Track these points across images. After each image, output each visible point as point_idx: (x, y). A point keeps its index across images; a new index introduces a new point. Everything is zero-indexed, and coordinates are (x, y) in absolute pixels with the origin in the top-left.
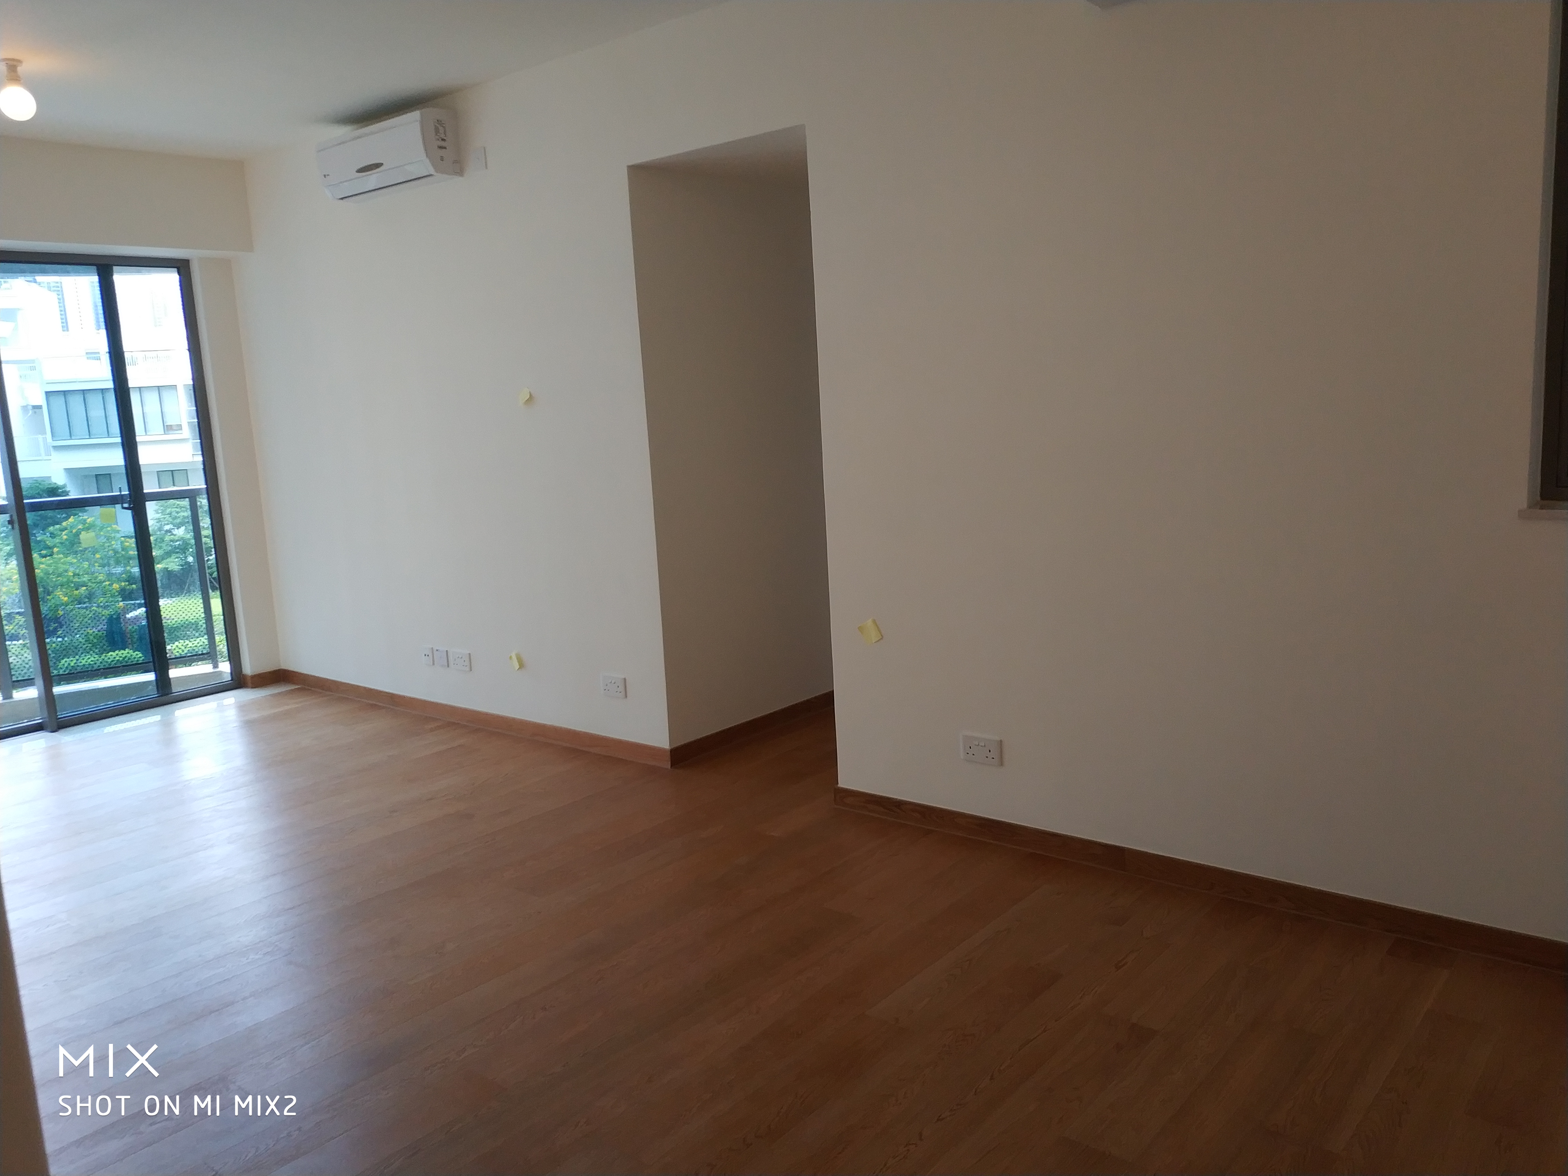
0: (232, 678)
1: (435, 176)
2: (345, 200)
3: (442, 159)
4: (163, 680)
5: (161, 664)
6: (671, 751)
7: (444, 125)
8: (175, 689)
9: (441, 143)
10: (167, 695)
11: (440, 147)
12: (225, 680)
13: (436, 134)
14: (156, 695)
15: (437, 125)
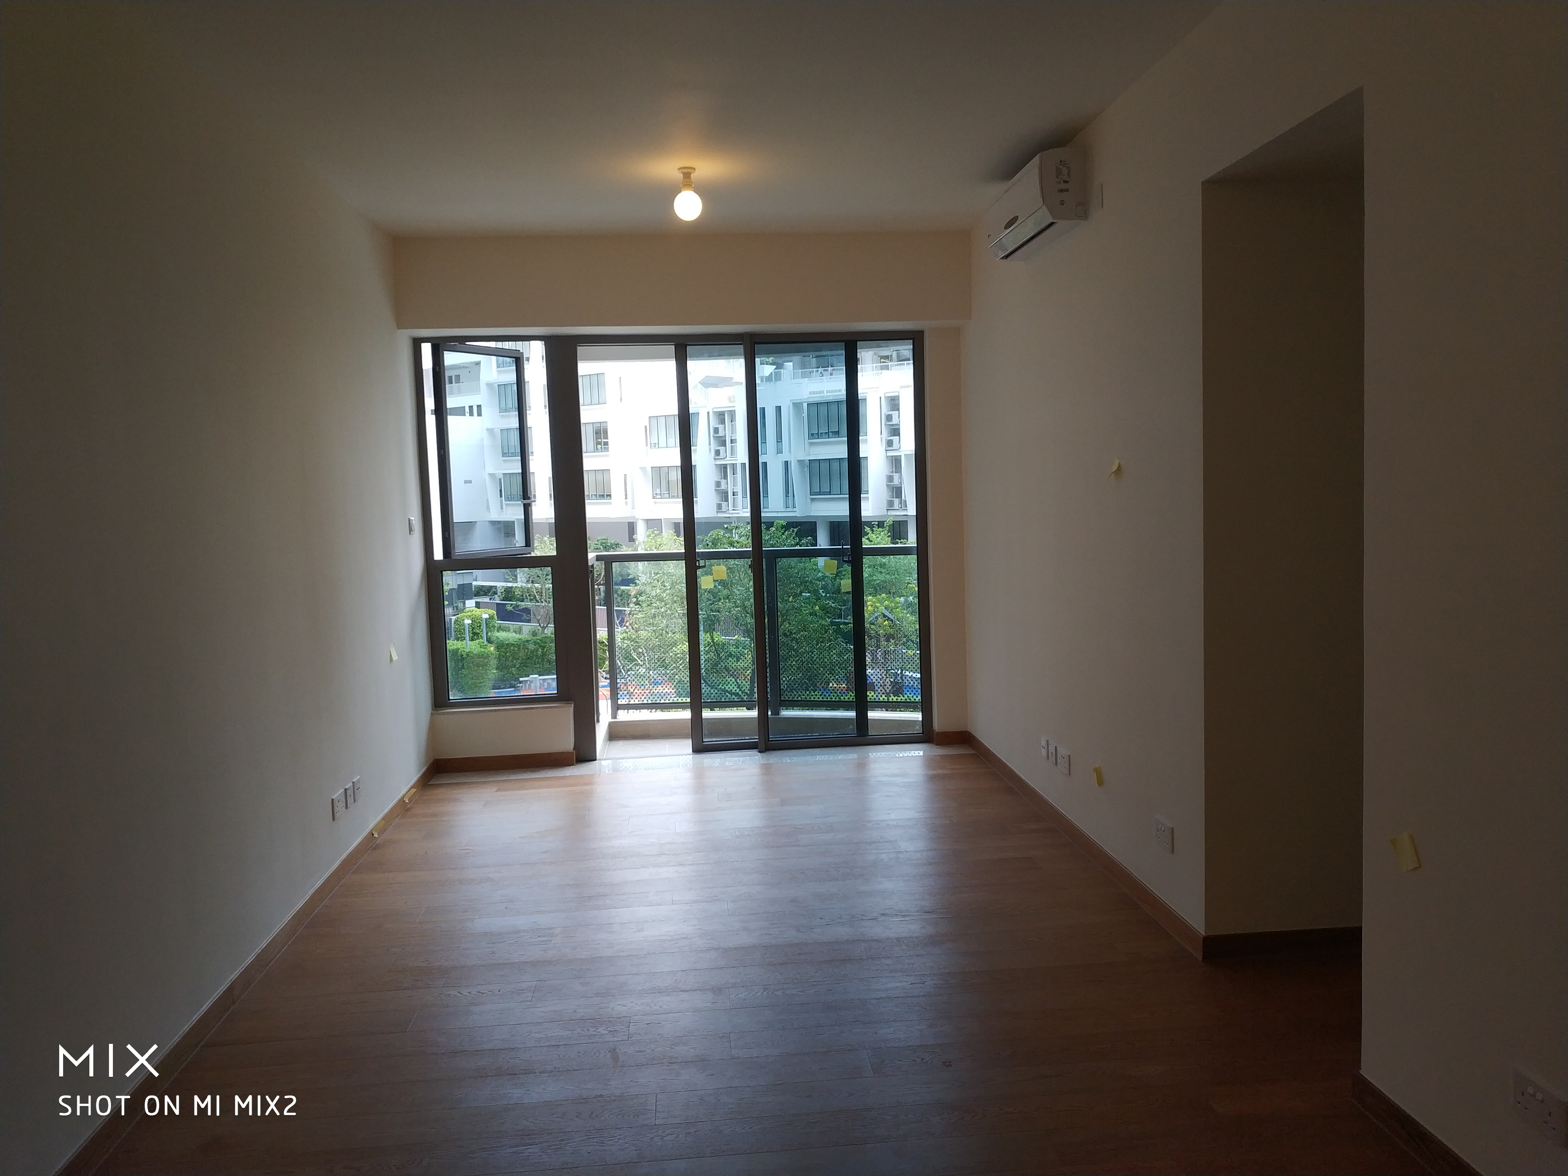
0: (922, 731)
1: (1056, 224)
2: (1007, 260)
3: (1062, 203)
4: (862, 721)
5: (862, 705)
6: (1206, 939)
7: (1068, 166)
8: (872, 732)
9: (1063, 186)
10: (863, 736)
11: (1062, 191)
12: (916, 732)
13: (1057, 177)
14: (855, 734)
15: (1059, 167)
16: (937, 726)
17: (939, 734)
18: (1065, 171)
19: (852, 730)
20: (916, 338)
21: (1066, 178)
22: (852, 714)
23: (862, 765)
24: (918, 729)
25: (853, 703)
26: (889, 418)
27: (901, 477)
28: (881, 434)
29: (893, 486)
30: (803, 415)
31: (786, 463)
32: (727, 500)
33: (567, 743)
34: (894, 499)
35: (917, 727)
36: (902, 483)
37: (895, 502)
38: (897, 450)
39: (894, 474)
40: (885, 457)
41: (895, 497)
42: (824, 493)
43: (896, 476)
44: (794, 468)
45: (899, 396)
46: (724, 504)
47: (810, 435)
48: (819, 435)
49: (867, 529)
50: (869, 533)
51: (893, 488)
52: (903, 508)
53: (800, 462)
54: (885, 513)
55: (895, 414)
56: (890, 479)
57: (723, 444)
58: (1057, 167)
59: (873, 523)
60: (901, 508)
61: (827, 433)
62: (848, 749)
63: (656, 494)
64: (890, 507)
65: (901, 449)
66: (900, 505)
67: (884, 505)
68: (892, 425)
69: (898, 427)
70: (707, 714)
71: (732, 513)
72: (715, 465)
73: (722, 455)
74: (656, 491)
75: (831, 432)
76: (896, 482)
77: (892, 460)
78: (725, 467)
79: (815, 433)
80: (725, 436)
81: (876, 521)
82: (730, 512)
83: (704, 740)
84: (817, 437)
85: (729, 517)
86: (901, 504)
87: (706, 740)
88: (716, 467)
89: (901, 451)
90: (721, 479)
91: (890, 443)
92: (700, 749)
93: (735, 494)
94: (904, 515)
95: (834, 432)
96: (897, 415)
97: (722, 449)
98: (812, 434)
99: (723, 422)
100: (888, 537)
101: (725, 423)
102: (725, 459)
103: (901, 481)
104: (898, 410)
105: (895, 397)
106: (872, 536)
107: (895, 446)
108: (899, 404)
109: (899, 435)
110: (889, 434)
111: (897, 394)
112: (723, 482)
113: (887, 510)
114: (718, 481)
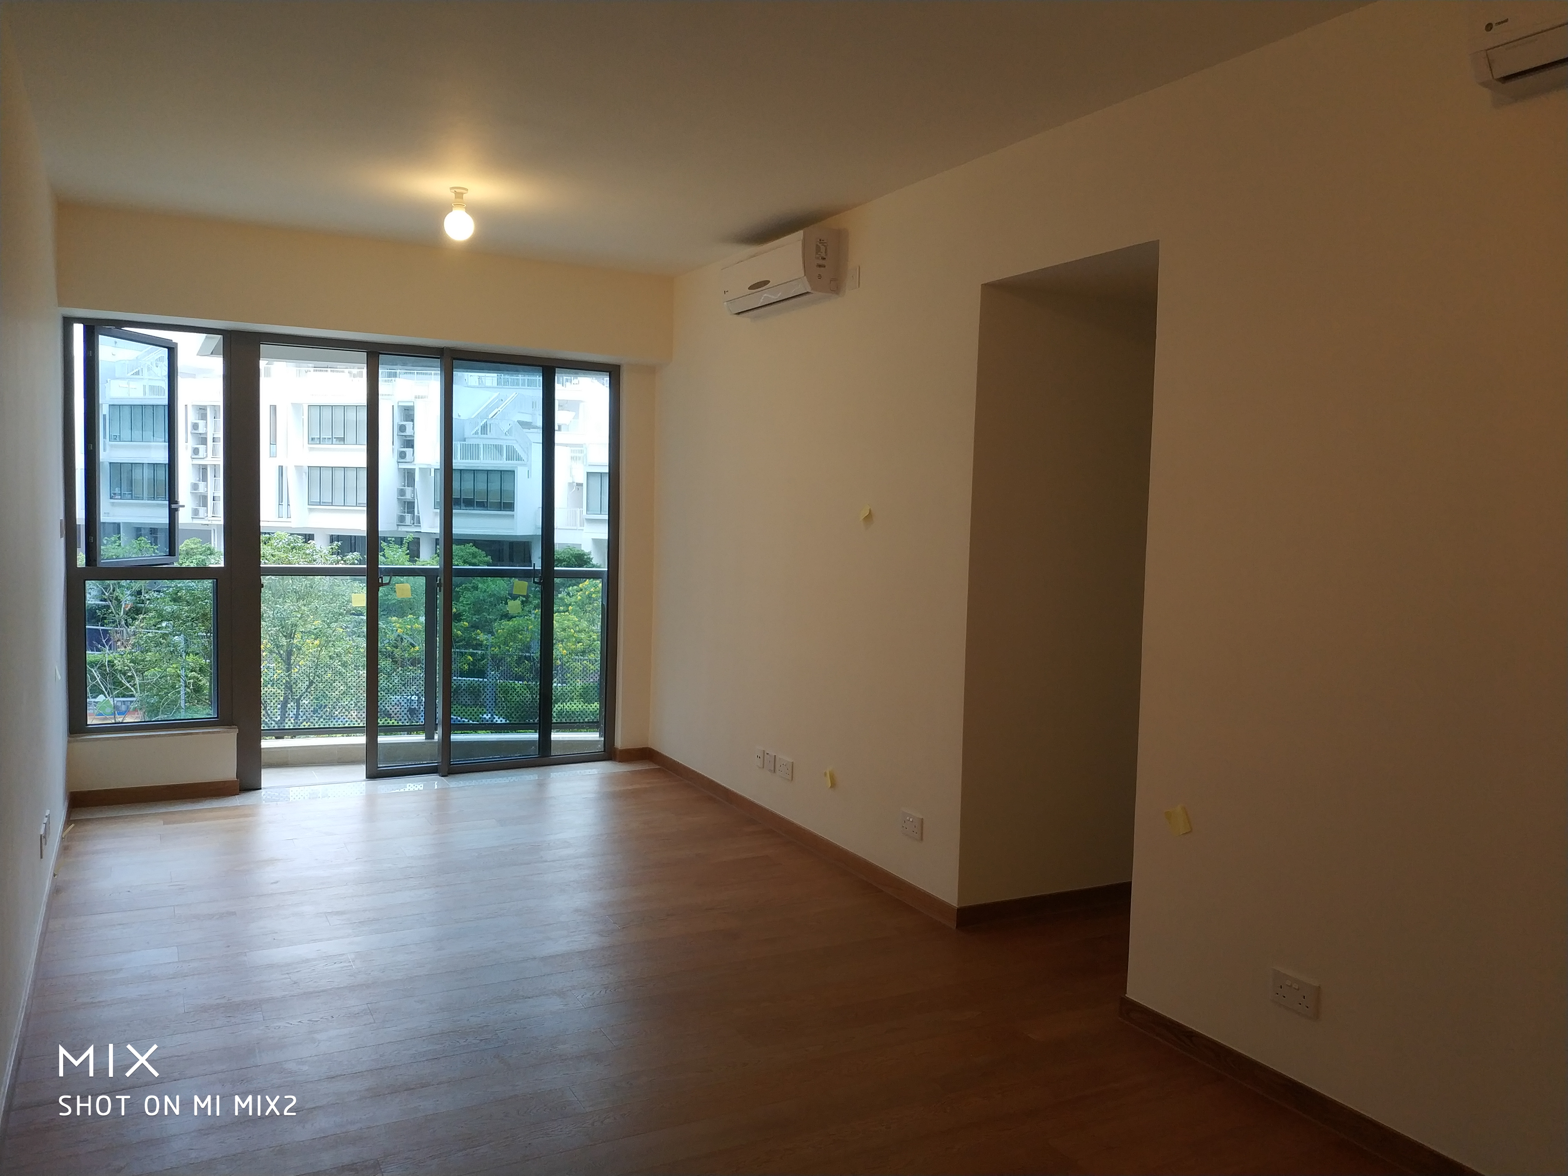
0: (604, 749)
1: (812, 293)
2: (741, 315)
3: (820, 277)
4: (545, 742)
5: (545, 727)
6: (958, 910)
7: (825, 244)
8: (554, 752)
9: (821, 262)
10: (546, 757)
11: (820, 266)
12: (597, 751)
13: (817, 253)
14: (537, 755)
15: (819, 244)
16: (620, 743)
17: (621, 751)
18: (823, 249)
19: (534, 751)
20: (613, 372)
21: (823, 255)
22: (535, 736)
23: (541, 785)
24: (600, 747)
25: (536, 725)
26: (402, 428)
27: (413, 492)
28: (393, 445)
29: (405, 500)
30: (303, 417)
31: (281, 468)
32: (205, 505)
33: (228, 771)
34: (406, 514)
35: (599, 746)
36: (415, 498)
37: (407, 517)
38: (411, 462)
39: (406, 488)
40: (397, 470)
41: (406, 512)
42: (325, 504)
43: (408, 490)
44: (291, 476)
45: (414, 406)
46: (202, 510)
47: (310, 439)
48: (320, 440)
49: (384, 544)
50: (385, 549)
51: (405, 502)
52: (415, 525)
53: (298, 468)
54: (395, 528)
55: (409, 425)
56: (402, 492)
57: (204, 441)
58: (817, 245)
59: (389, 539)
60: (414, 524)
61: (330, 438)
62: (530, 769)
63: (115, 494)
64: (401, 523)
65: (415, 463)
66: (412, 521)
67: (395, 520)
68: (405, 436)
69: (412, 439)
70: (382, 739)
71: (212, 520)
72: (192, 464)
73: (202, 453)
74: (115, 491)
75: (335, 438)
76: (408, 496)
77: (404, 473)
78: (204, 468)
79: (316, 437)
80: (206, 433)
81: (393, 537)
82: (209, 519)
83: (379, 766)
84: (318, 442)
85: (208, 525)
86: (414, 521)
87: (381, 766)
88: (193, 467)
89: (415, 465)
90: (199, 481)
91: (402, 455)
92: (373, 775)
93: (216, 499)
94: (416, 532)
95: (338, 438)
96: (412, 426)
97: (202, 448)
98: (313, 439)
99: (204, 417)
100: (407, 554)
101: (206, 420)
102: (205, 459)
103: (414, 496)
104: (413, 421)
105: (408, 407)
106: (388, 552)
107: (408, 458)
108: (414, 414)
109: (412, 447)
110: (402, 445)
111: (411, 404)
112: (202, 485)
113: (398, 525)
114: (195, 484)
